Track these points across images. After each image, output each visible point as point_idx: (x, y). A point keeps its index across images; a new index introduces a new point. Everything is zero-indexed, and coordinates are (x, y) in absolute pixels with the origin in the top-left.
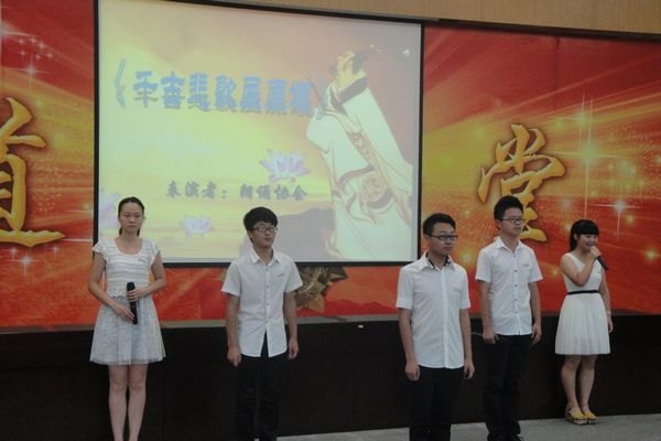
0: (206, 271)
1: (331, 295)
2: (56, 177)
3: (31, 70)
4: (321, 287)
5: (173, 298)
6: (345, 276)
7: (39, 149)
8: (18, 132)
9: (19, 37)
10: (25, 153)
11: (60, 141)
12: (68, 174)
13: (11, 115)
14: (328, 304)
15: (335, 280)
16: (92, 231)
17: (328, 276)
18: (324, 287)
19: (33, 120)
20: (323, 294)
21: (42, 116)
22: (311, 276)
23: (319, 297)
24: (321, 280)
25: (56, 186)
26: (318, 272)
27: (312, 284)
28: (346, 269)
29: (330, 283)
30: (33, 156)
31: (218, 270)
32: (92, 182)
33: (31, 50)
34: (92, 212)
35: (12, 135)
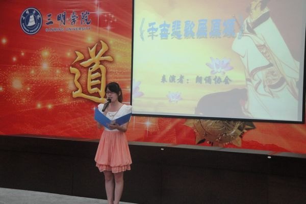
0: (179, 120)
1: (246, 138)
2: (117, 74)
3: (109, 28)
4: (240, 133)
5: (164, 132)
6: (254, 128)
7: (110, 62)
8: (104, 55)
9: (104, 14)
10: (106, 64)
11: (118, 58)
12: (121, 72)
13: (101, 48)
14: (243, 142)
15: (248, 129)
16: (130, 99)
17: (244, 126)
18: (241, 132)
19: (109, 49)
20: (241, 136)
21: (112, 48)
22: (234, 126)
23: (238, 138)
24: (240, 128)
25: (117, 78)
26: (238, 124)
27: (234, 131)
28: (255, 124)
29: (245, 131)
30: (108, 65)
31: (184, 120)
32: (130, 76)
33: (109, 18)
34: (130, 90)
35: (102, 56)
